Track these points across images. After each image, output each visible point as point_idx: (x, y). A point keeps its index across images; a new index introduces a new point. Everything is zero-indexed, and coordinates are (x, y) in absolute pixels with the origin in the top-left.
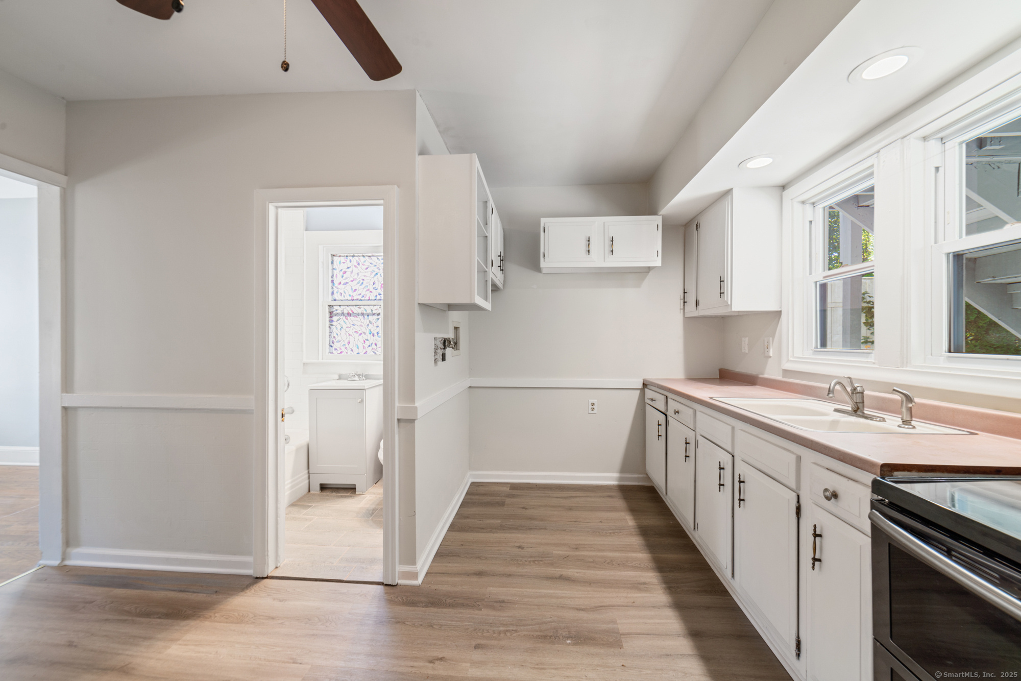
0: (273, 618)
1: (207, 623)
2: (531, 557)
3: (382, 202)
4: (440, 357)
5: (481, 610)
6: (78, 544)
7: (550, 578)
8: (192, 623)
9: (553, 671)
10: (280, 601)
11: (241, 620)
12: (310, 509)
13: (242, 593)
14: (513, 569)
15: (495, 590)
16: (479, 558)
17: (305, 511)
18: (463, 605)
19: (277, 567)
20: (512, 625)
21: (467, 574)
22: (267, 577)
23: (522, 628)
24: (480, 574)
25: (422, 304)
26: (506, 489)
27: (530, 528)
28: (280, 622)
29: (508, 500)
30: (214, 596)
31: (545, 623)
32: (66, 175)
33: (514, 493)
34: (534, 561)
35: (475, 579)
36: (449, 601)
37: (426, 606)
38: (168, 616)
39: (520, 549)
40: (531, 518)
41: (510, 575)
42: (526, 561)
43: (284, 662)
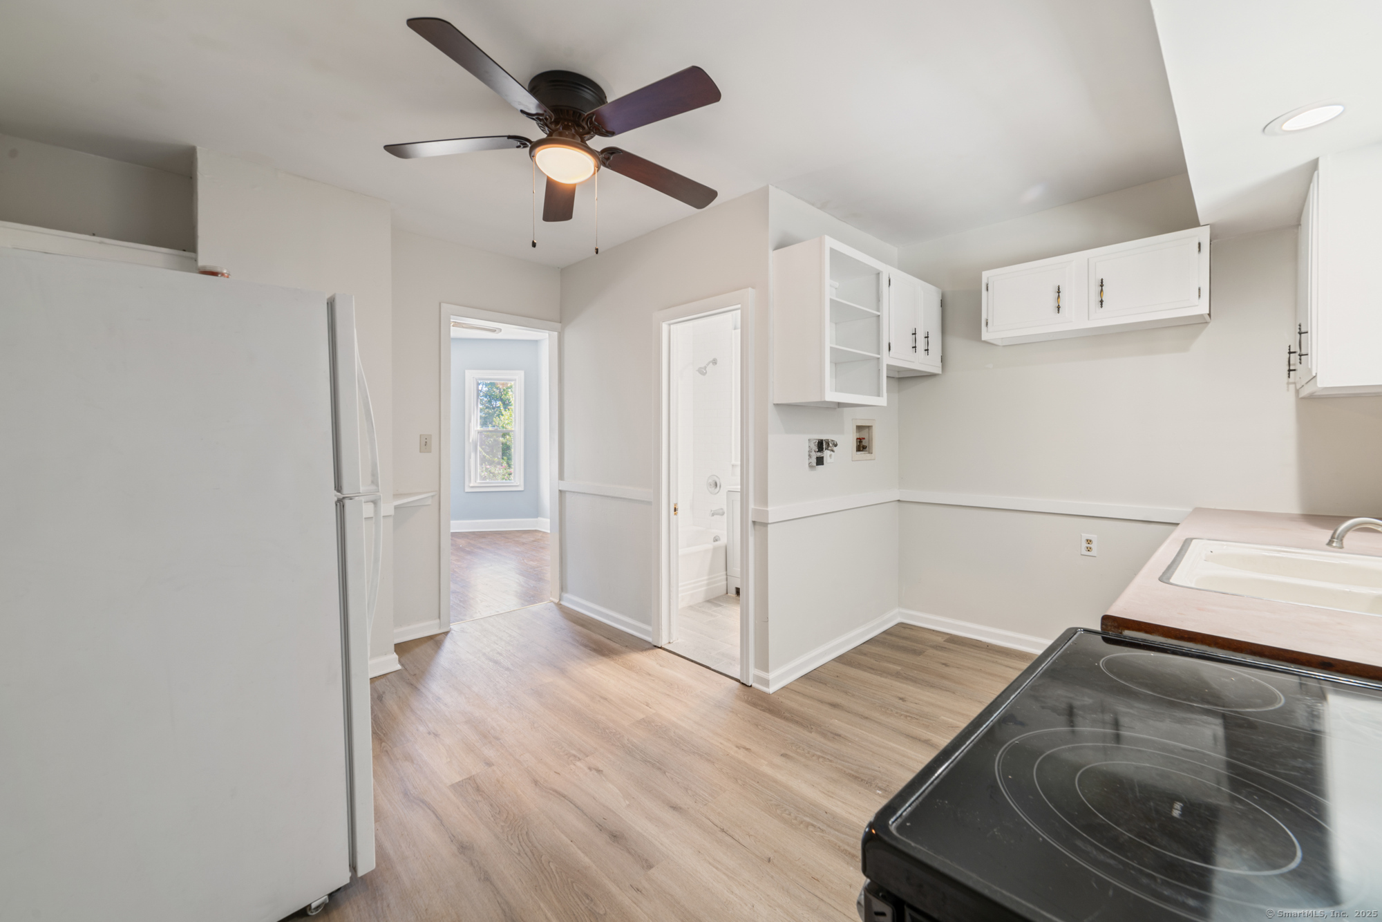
0: (650, 675)
1: (612, 663)
2: (907, 712)
3: (739, 306)
4: (814, 461)
5: (811, 732)
6: (567, 592)
7: (912, 737)
8: (605, 659)
9: (839, 803)
10: (661, 666)
11: (631, 668)
12: (720, 608)
13: (641, 653)
14: (876, 715)
15: (837, 722)
16: (846, 693)
17: (715, 609)
18: (797, 722)
19: (669, 643)
20: (831, 755)
21: (822, 702)
22: (661, 648)
23: (839, 761)
24: (834, 705)
25: (777, 404)
26: (940, 640)
27: (932, 686)
28: (652, 678)
29: (931, 651)
30: (624, 648)
31: (868, 768)
32: (560, 323)
33: (946, 646)
34: (906, 716)
35: (826, 708)
36: (787, 714)
37: (764, 711)
38: (595, 650)
39: (900, 701)
40: (943, 677)
41: (867, 718)
42: (897, 713)
43: (641, 702)
